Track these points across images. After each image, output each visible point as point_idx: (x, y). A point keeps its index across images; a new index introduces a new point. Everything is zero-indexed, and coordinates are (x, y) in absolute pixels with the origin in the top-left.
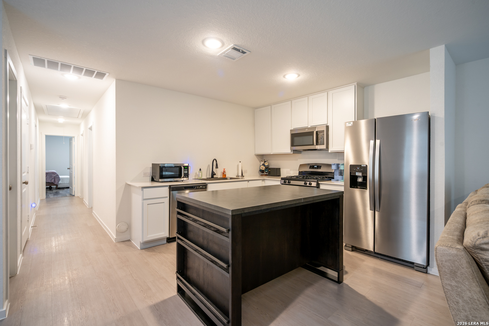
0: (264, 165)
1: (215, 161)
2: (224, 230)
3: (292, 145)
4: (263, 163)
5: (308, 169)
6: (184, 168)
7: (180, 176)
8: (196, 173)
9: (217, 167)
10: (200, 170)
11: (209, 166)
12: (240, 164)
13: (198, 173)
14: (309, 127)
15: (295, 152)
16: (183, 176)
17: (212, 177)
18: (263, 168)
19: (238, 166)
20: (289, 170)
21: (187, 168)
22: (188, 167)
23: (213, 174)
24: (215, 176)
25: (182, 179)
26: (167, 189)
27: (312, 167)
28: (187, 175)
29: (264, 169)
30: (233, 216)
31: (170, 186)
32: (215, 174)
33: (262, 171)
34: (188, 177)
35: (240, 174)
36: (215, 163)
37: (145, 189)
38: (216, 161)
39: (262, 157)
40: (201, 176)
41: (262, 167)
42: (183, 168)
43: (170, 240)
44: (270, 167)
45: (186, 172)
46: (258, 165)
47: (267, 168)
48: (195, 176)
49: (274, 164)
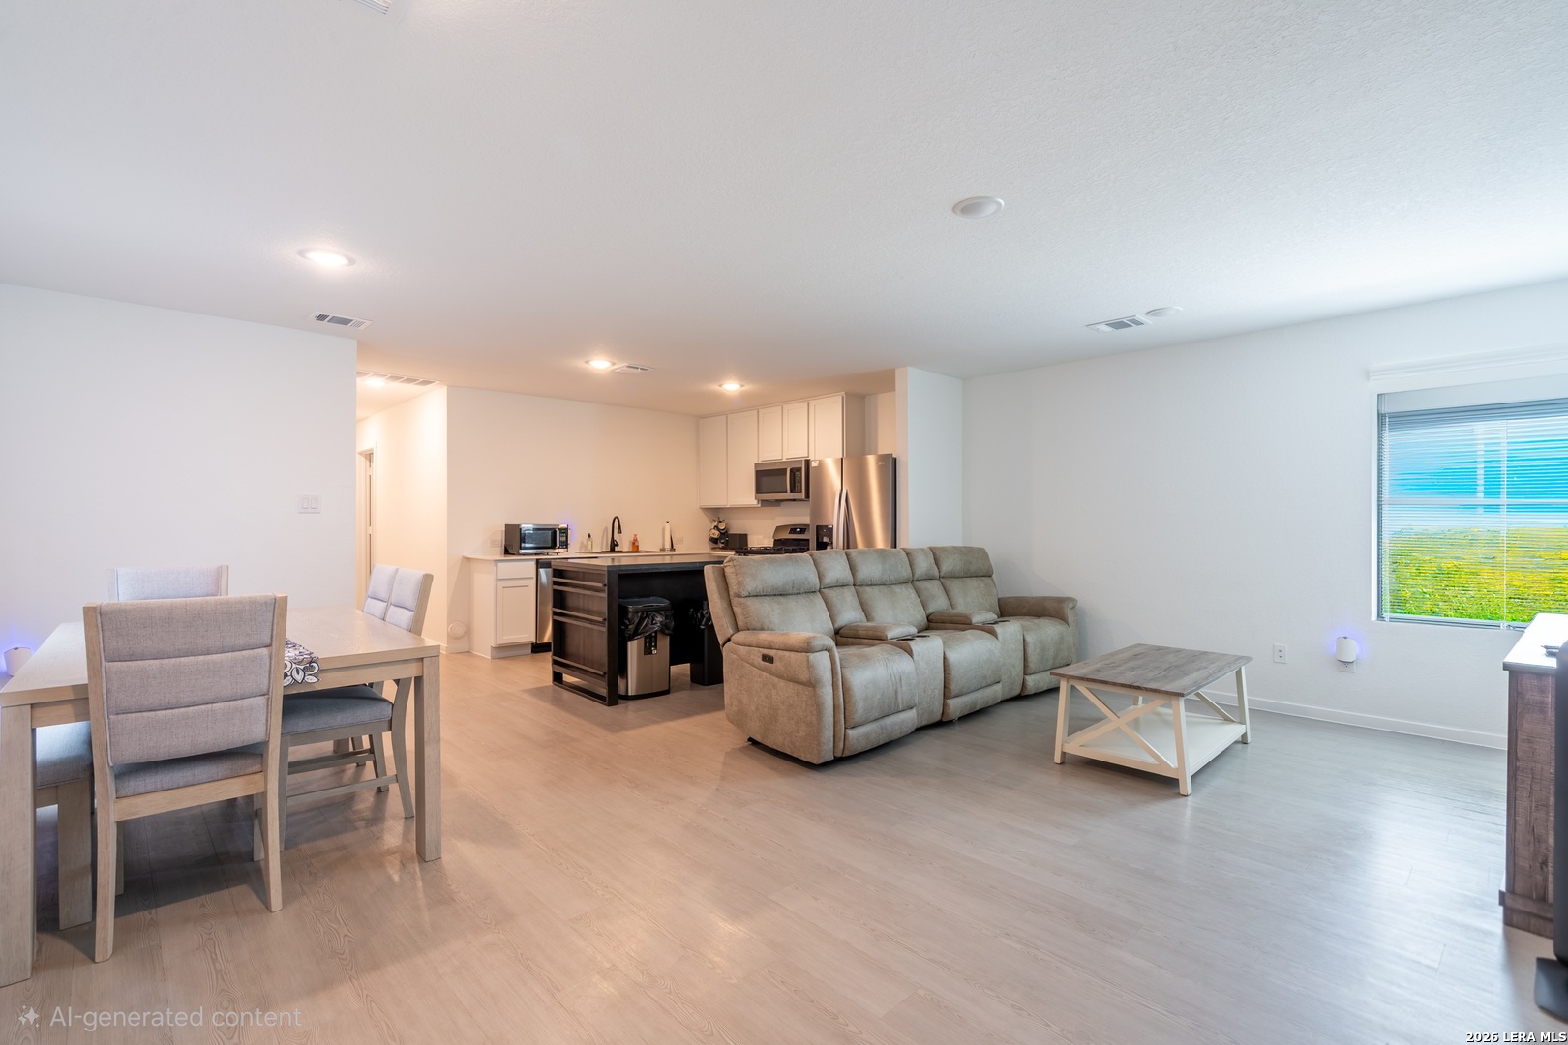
0: (716, 528)
1: (616, 520)
2: (600, 585)
3: (759, 491)
4: (716, 524)
5: (787, 536)
6: (560, 533)
7: (553, 546)
8: (582, 543)
9: (620, 531)
10: (589, 536)
11: (606, 529)
12: (667, 526)
13: (585, 542)
14: (784, 460)
15: (765, 503)
16: (558, 545)
17: (612, 550)
18: (716, 534)
19: (664, 529)
20: (761, 537)
21: (565, 532)
22: (566, 529)
23: (614, 545)
24: (616, 548)
25: (557, 550)
26: (533, 565)
27: (793, 530)
28: (565, 544)
29: (716, 537)
30: (608, 571)
31: (537, 560)
32: (617, 545)
33: (714, 541)
34: (567, 547)
35: (668, 546)
36: (617, 525)
37: (499, 564)
38: (619, 521)
39: (715, 513)
40: (590, 547)
41: (714, 531)
42: (558, 532)
43: (538, 648)
44: (731, 532)
45: (564, 539)
46: (707, 528)
47: (724, 534)
48: (580, 548)
49: (737, 527)
